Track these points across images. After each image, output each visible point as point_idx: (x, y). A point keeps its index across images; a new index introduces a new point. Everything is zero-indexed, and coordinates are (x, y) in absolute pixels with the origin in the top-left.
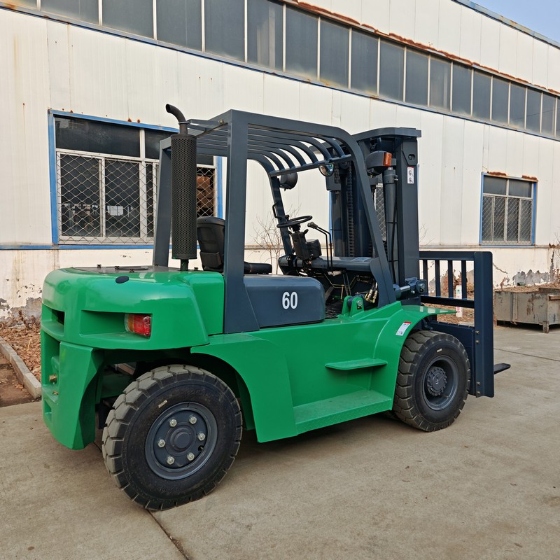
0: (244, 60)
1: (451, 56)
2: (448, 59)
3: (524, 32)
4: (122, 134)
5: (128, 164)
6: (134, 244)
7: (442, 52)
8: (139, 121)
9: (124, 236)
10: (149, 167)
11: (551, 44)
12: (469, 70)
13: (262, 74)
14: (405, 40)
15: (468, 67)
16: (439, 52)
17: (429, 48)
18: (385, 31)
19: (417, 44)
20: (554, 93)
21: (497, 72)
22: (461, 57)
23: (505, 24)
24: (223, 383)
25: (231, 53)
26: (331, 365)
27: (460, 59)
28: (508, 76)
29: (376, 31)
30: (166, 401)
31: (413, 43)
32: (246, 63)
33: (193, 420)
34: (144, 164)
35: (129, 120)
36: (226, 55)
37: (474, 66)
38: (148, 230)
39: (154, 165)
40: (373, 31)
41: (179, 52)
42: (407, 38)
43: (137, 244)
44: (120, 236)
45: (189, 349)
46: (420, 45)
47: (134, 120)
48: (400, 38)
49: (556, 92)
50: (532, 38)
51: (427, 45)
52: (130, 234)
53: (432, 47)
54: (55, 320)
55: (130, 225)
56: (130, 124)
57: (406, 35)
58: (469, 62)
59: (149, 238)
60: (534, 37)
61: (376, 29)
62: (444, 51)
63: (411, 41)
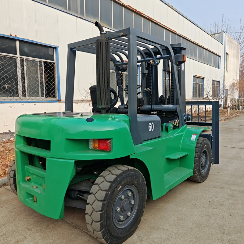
0: (66, 9)
1: (151, 18)
2: (150, 20)
3: (176, 11)
4: (7, 42)
5: (11, 58)
6: (16, 100)
7: (147, 16)
8: (16, 36)
9: (10, 96)
10: (22, 60)
11: (184, 17)
12: (157, 25)
13: (75, 17)
14: (134, 9)
15: (156, 24)
16: (146, 16)
17: (143, 14)
18: (126, 4)
19: (138, 11)
20: (185, 38)
21: (166, 27)
22: (154, 19)
23: (169, 7)
24: (140, 172)
25: (61, 5)
26: (167, 157)
27: (154, 20)
28: (170, 29)
29: (123, 3)
30: (121, 186)
31: (137, 11)
32: (67, 11)
33: (130, 194)
34: (19, 58)
35: (11, 35)
36: (58, 6)
37: (159, 23)
38: (23, 93)
39: (24, 59)
40: (121, 3)
41: (35, 2)
42: (135, 8)
43: (17, 100)
44: (8, 96)
45: (129, 156)
46: (139, 12)
47: (14, 35)
48: (132, 8)
49: (186, 37)
50: (178, 14)
51: (142, 12)
52: (13, 96)
53: (144, 13)
54: (26, 145)
55: (13, 91)
56: (11, 37)
57: (134, 7)
58: (157, 21)
59: (24, 97)
60: (179, 13)
61: (123, 2)
62: (148, 16)
63: (136, 10)
